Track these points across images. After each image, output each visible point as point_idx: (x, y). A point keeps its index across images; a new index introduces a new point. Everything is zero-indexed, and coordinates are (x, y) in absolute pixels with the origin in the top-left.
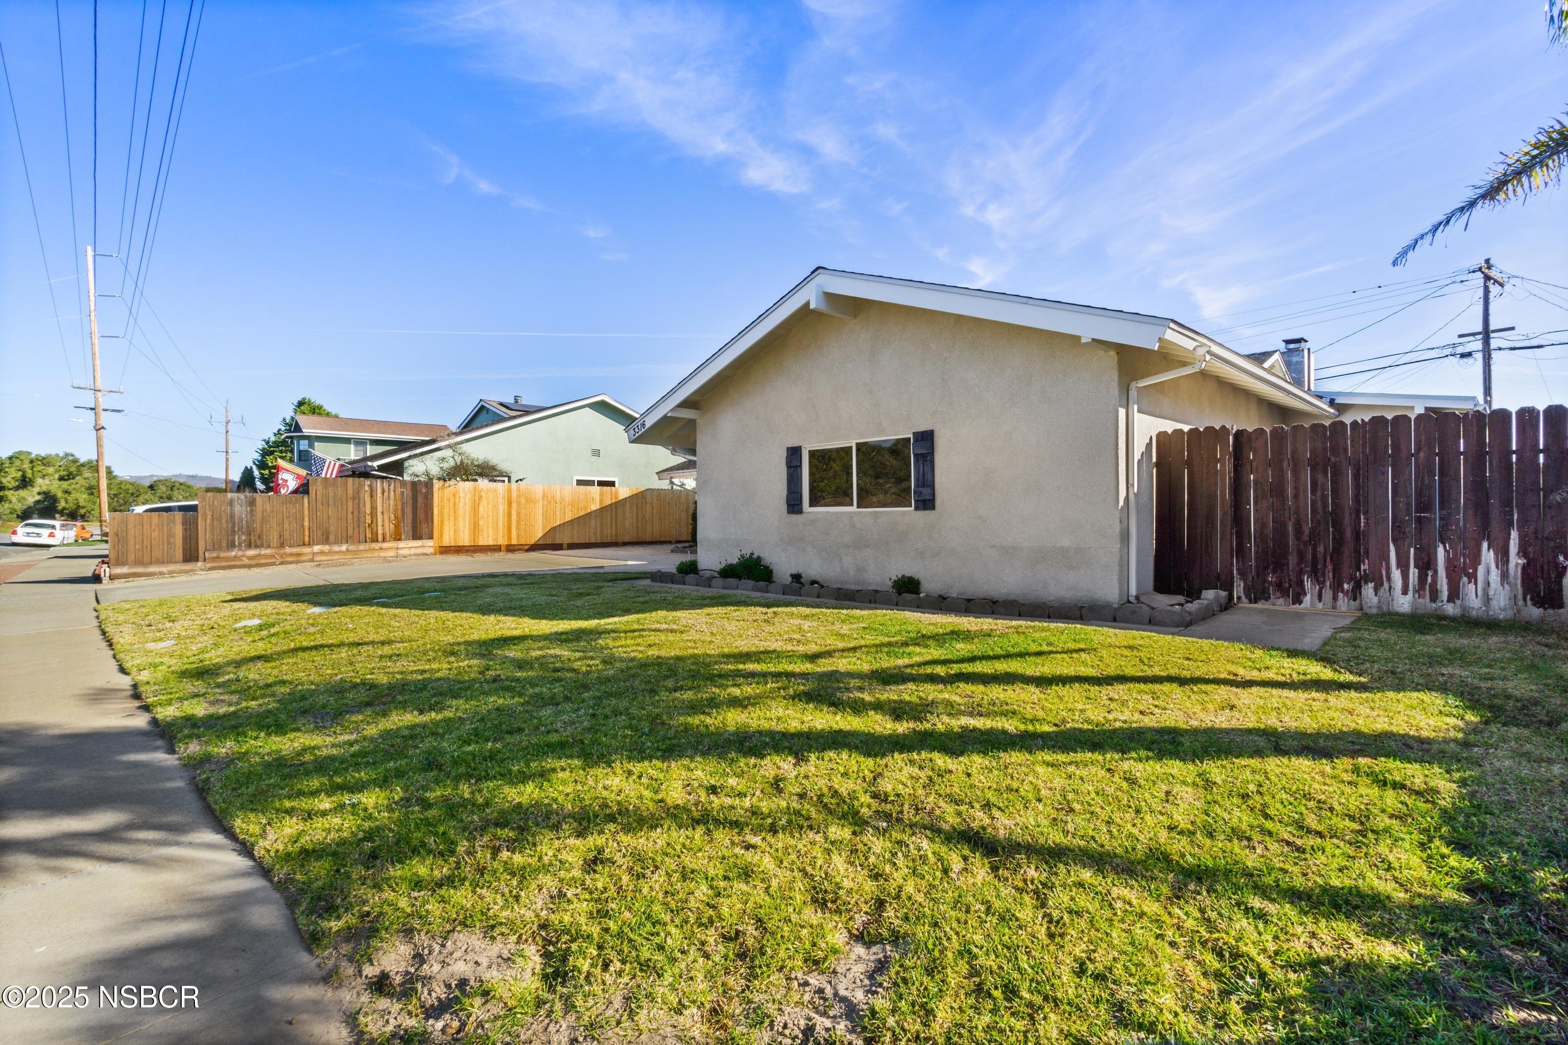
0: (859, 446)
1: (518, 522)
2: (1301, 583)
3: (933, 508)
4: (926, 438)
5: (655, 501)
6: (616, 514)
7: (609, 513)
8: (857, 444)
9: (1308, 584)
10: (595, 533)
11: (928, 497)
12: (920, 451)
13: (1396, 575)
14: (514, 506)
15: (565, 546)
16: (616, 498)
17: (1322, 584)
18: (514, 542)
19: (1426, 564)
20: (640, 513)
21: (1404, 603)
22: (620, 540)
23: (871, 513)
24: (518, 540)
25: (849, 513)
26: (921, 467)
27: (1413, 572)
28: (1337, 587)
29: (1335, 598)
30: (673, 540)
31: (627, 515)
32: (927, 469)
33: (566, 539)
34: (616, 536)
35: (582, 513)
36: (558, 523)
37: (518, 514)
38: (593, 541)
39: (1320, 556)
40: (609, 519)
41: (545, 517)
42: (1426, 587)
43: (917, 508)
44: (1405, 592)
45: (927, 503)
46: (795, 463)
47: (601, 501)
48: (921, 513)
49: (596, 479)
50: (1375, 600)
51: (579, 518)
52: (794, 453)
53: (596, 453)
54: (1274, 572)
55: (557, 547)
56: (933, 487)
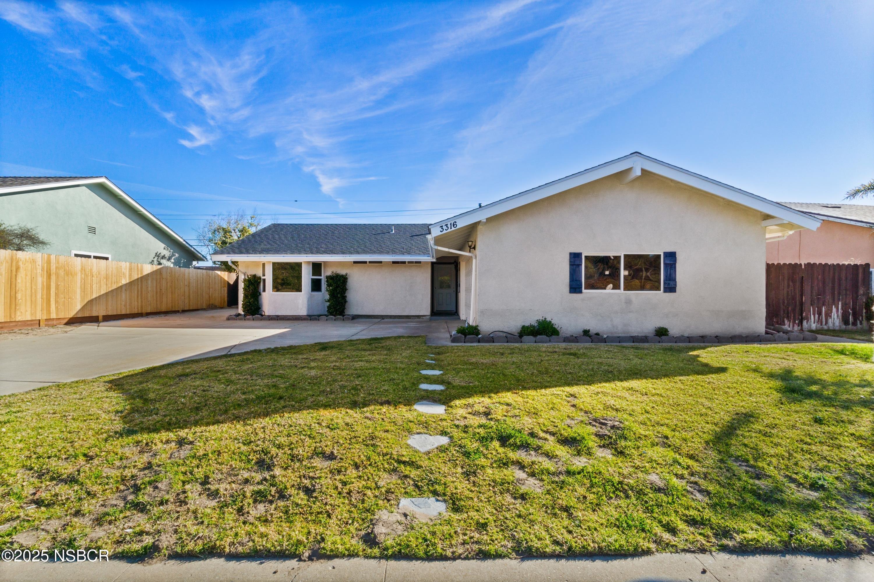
0: (626, 256)
1: (57, 295)
2: (784, 321)
3: (675, 291)
4: (671, 256)
5: (169, 277)
6: (141, 288)
7: (136, 287)
8: (625, 255)
9: (786, 321)
10: (125, 305)
11: (673, 286)
12: (668, 262)
13: (812, 316)
14: (53, 278)
15: (101, 318)
16: (141, 273)
17: (790, 321)
18: (53, 316)
19: (820, 314)
20: (158, 287)
21: (814, 326)
22: (144, 311)
23: (634, 293)
24: (57, 314)
25: (618, 293)
26: (669, 270)
27: (817, 316)
28: (794, 322)
29: (793, 326)
30: (180, 309)
31: (149, 289)
32: (672, 271)
33: (99, 311)
34: (142, 307)
35: (115, 287)
36: (94, 296)
37: (57, 287)
38: (123, 313)
39: (790, 311)
40: (136, 292)
41: (84, 290)
42: (820, 321)
43: (665, 291)
44: (814, 323)
45: (671, 288)
46: (577, 263)
47: (130, 275)
48: (667, 294)
49: (93, 254)
50: (807, 326)
51: (112, 291)
52: (575, 258)
53: (92, 230)
54: (776, 318)
55: (94, 320)
56: (675, 280)
